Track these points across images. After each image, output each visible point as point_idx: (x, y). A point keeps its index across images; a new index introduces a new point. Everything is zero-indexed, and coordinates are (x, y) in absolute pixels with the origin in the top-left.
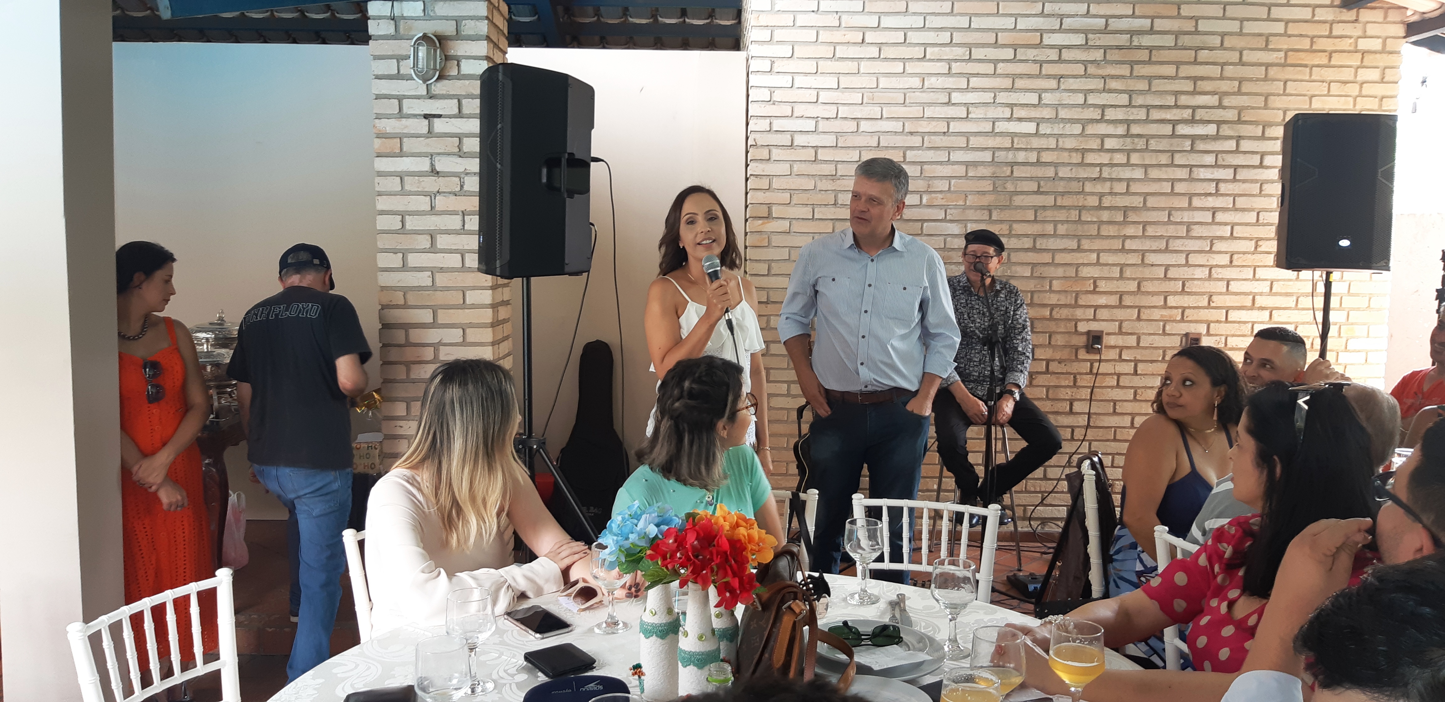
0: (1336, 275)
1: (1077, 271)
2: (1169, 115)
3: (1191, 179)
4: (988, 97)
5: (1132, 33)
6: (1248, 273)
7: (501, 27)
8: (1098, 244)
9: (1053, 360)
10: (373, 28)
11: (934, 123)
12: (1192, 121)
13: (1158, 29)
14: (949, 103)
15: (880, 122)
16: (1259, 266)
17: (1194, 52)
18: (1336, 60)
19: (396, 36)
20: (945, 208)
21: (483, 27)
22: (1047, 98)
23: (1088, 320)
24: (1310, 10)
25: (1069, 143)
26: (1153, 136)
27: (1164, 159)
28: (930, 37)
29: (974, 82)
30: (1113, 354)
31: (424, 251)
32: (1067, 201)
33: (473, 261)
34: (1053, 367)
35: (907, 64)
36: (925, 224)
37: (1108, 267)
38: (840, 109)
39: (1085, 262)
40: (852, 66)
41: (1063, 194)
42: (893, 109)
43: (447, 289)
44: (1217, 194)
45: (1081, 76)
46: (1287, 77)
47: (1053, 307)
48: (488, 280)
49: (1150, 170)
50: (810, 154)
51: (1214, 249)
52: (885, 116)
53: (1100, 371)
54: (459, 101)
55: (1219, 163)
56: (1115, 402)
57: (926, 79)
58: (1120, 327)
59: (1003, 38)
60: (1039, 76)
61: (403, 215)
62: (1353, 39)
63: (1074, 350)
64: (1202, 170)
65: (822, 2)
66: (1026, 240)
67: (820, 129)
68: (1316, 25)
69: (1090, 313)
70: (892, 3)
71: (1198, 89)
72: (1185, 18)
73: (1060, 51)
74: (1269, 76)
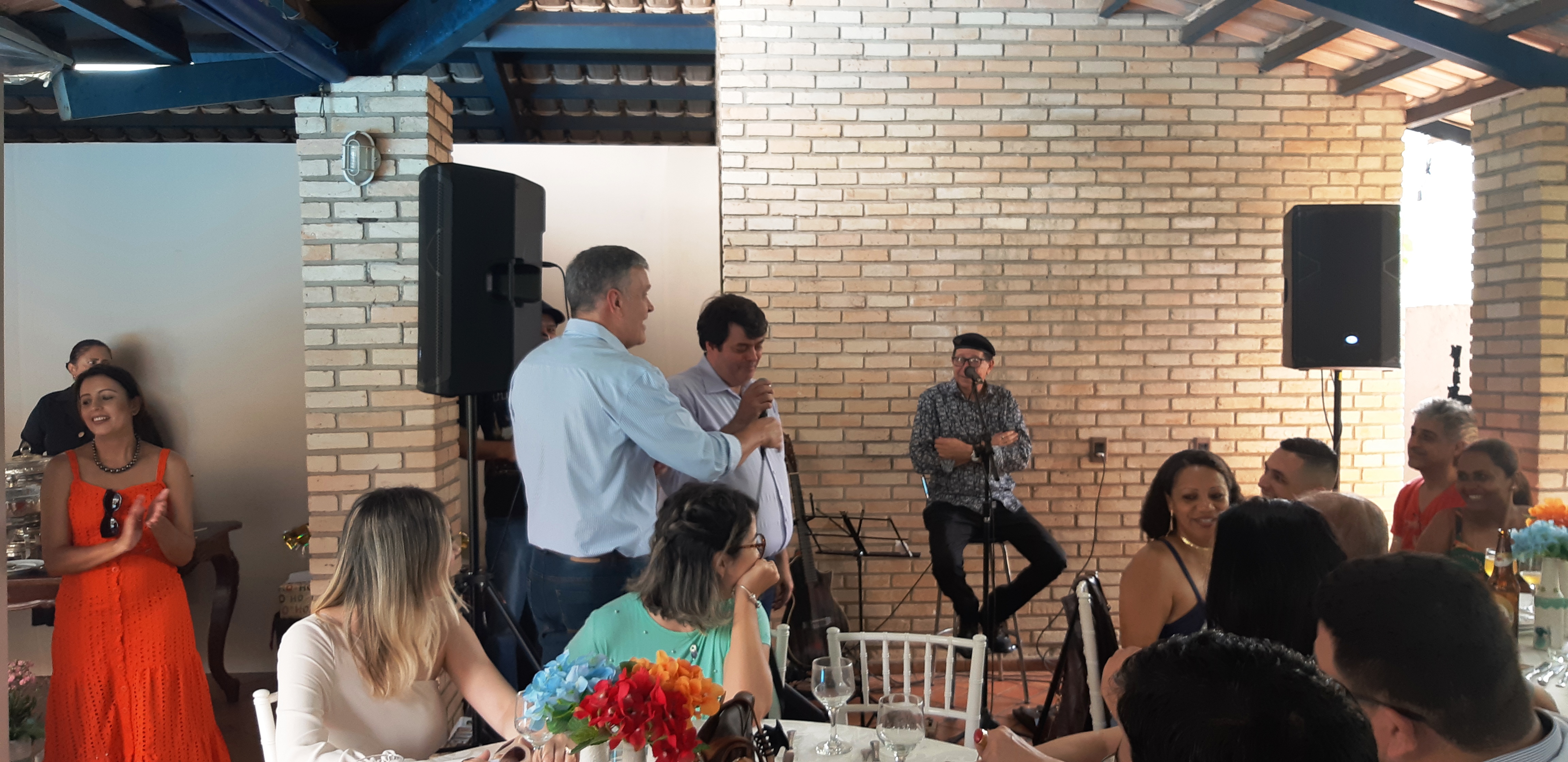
0: (1346, 373)
1: (1075, 374)
2: (1164, 208)
3: (1191, 275)
4: (975, 192)
5: (1123, 123)
6: (1256, 373)
7: (445, 124)
8: (1096, 346)
9: (1055, 471)
10: (300, 126)
11: (919, 220)
12: (1189, 214)
13: (1150, 120)
14: (934, 199)
15: (862, 220)
16: (1266, 366)
17: (1188, 142)
18: (1335, 148)
19: (327, 135)
20: (934, 310)
21: (424, 124)
22: (1037, 193)
23: (1090, 427)
24: (1305, 97)
25: (1062, 240)
26: (1150, 231)
27: (1162, 254)
28: (911, 130)
29: (960, 176)
30: (1118, 463)
31: (358, 368)
32: (1062, 300)
33: (411, 377)
34: (1055, 477)
35: (888, 159)
36: (913, 328)
37: (1108, 370)
38: (819, 206)
39: (1084, 364)
40: (830, 161)
41: (1057, 293)
42: (875, 205)
43: (384, 409)
44: (1219, 290)
45: (1071, 169)
46: (1285, 167)
47: (1052, 413)
48: (429, 399)
49: (1147, 266)
50: (789, 255)
51: (1219, 348)
52: (867, 213)
53: (1106, 481)
54: (397, 204)
55: (1219, 257)
56: (1122, 515)
57: (909, 173)
58: (1124, 433)
59: (988, 130)
60: (1027, 169)
61: (334, 329)
62: (1350, 128)
63: (1077, 460)
64: (1201, 265)
65: (796, 95)
66: (1020, 342)
67: (799, 228)
68: (1312, 112)
69: (1091, 419)
70: (870, 95)
71: (1194, 181)
72: (1177, 107)
73: (1049, 143)
74: (1266, 167)
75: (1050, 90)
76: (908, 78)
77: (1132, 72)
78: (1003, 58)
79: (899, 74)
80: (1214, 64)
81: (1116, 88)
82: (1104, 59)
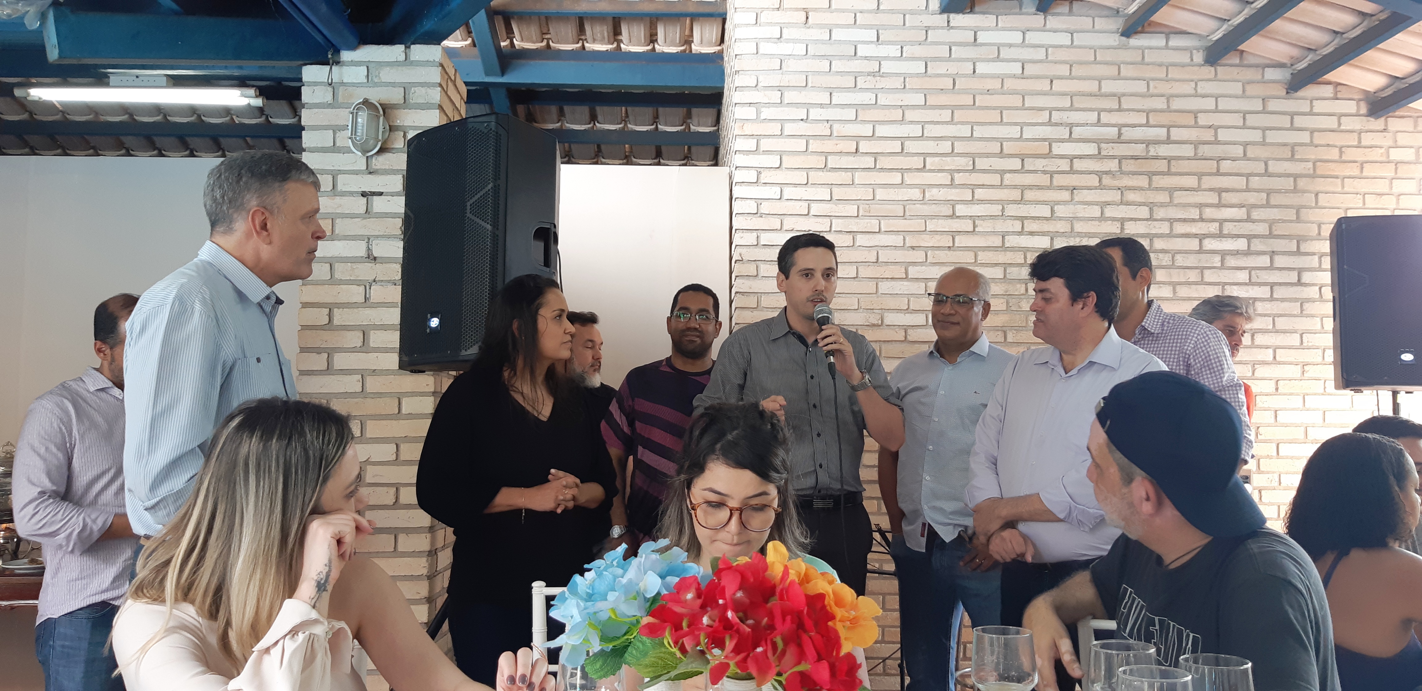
0: (1402, 390)
2: (1194, 229)
4: (996, 209)
5: (1148, 143)
10: (307, 95)
11: (938, 237)
12: (1220, 235)
13: (1175, 139)
14: (953, 216)
15: (878, 236)
17: (1215, 162)
18: (1368, 170)
19: (333, 104)
21: (435, 95)
22: (1061, 211)
24: (1335, 119)
26: (1179, 252)
28: (929, 147)
29: (980, 193)
31: (353, 350)
35: (905, 175)
38: (834, 221)
40: (845, 177)
42: (892, 221)
43: (380, 395)
45: (1096, 188)
46: (1318, 189)
49: (1178, 288)
51: (1257, 374)
52: (883, 229)
55: (1253, 280)
57: (926, 190)
59: (1008, 148)
60: (1050, 187)
61: (331, 308)
62: (1383, 149)
64: (1235, 287)
65: (811, 110)
68: (1343, 134)
70: (887, 112)
71: (1223, 202)
72: (1202, 127)
73: (1071, 161)
74: (1298, 187)
75: (1072, 108)
76: (925, 95)
77: (1156, 91)
78: (1023, 76)
79: (916, 90)
80: (1240, 84)
81: (1140, 107)
82: (1126, 79)
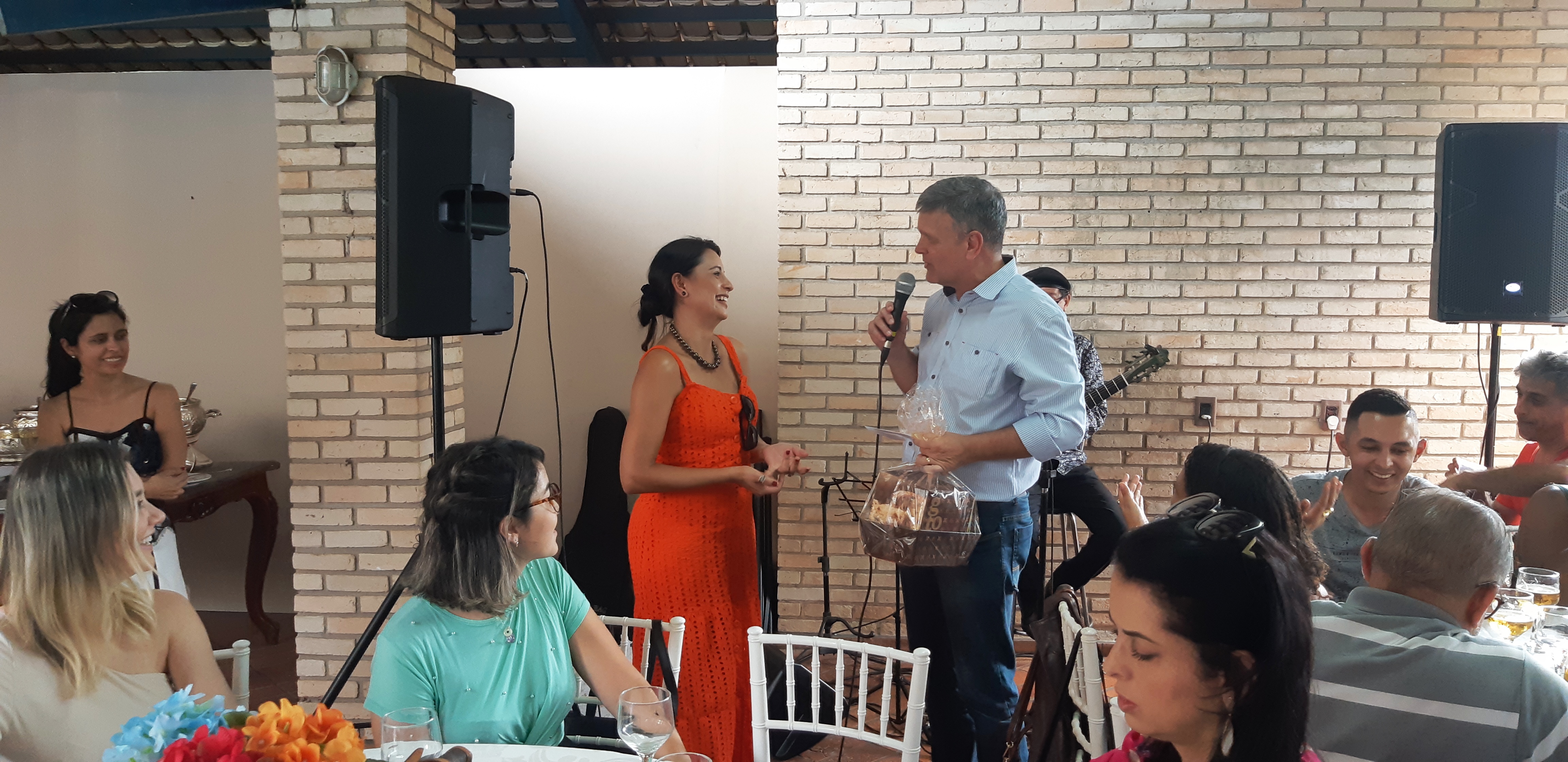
0: (1506, 328)
1: (1180, 324)
2: (1293, 131)
3: (1323, 209)
4: (1065, 113)
5: (1244, 30)
6: (1401, 326)
7: (440, 39)
8: (1205, 290)
9: (1152, 434)
10: (275, 42)
11: (999, 146)
12: (1324, 137)
13: (1278, 25)
14: (1017, 121)
15: (932, 145)
16: (1411, 317)
17: (1324, 52)
18: (1509, 57)
19: (303, 51)
21: (402, 38)
22: (1139, 113)
23: (1196, 384)
25: (1167, 168)
26: (1274, 157)
27: (1289, 184)
28: (992, 42)
29: (1048, 95)
30: (1227, 426)
31: (337, 305)
32: (1166, 238)
34: (1152, 442)
35: (965, 76)
37: (1220, 318)
38: (884, 130)
39: (1190, 312)
40: (898, 80)
41: (1160, 229)
42: (949, 129)
43: (361, 351)
44: (1357, 226)
45: (1181, 85)
46: (1446, 80)
50: (849, 185)
51: (1354, 295)
52: (939, 139)
57: (988, 92)
58: (1236, 393)
59: (1081, 41)
60: (1128, 86)
61: (313, 264)
62: (1530, 32)
63: (1179, 422)
64: (1337, 197)
65: (860, 4)
66: (1114, 285)
67: (861, 155)
68: (1481, 15)
69: (1197, 375)
71: (1330, 98)
72: (1313, 10)
73: (1154, 55)
74: (1421, 79)
